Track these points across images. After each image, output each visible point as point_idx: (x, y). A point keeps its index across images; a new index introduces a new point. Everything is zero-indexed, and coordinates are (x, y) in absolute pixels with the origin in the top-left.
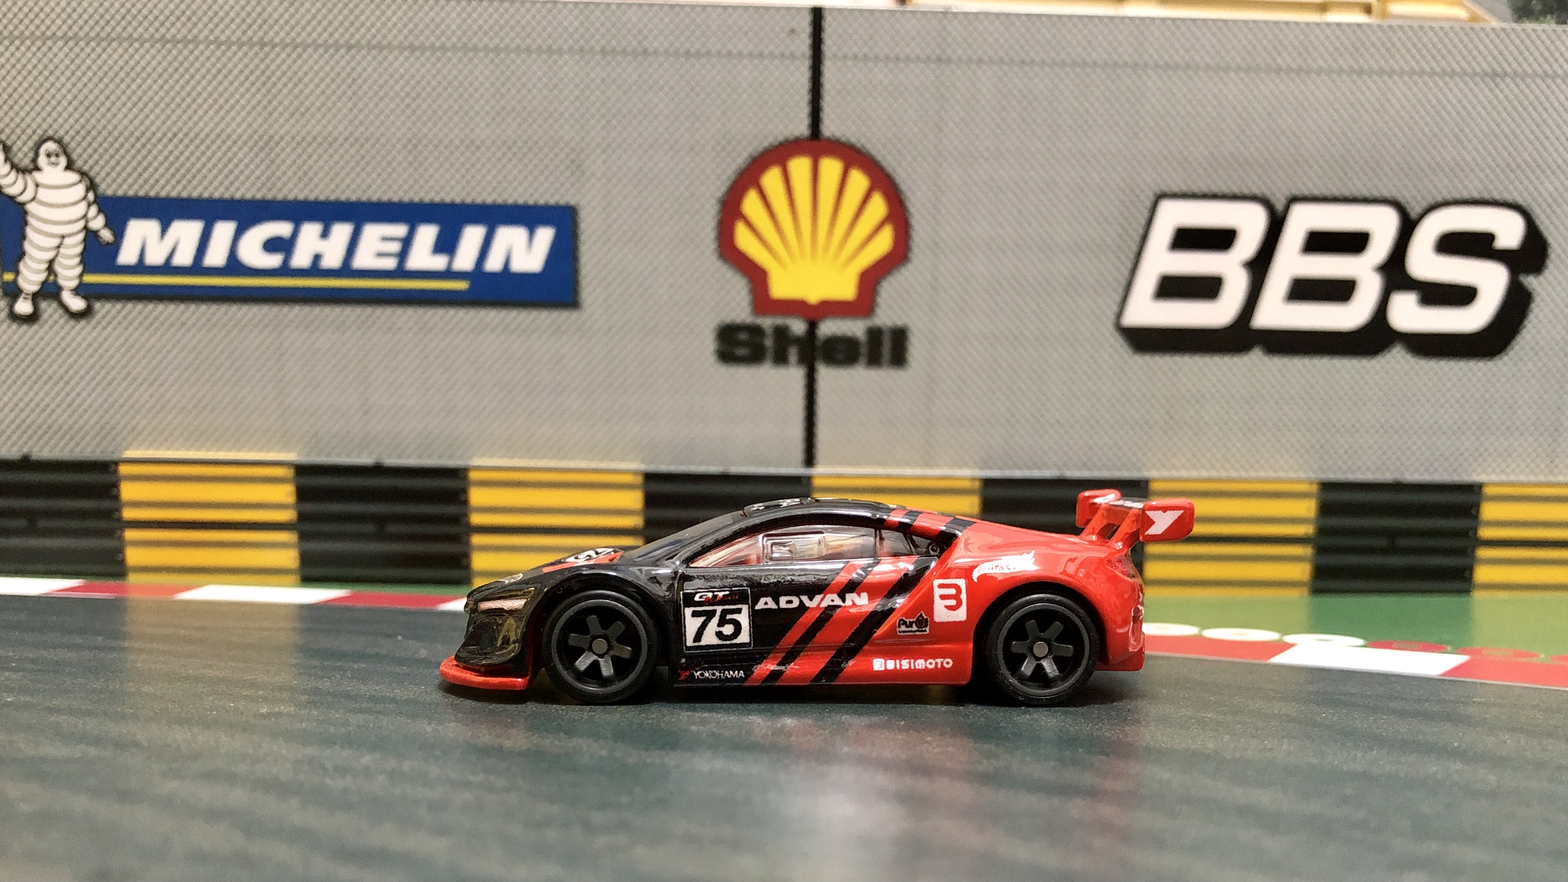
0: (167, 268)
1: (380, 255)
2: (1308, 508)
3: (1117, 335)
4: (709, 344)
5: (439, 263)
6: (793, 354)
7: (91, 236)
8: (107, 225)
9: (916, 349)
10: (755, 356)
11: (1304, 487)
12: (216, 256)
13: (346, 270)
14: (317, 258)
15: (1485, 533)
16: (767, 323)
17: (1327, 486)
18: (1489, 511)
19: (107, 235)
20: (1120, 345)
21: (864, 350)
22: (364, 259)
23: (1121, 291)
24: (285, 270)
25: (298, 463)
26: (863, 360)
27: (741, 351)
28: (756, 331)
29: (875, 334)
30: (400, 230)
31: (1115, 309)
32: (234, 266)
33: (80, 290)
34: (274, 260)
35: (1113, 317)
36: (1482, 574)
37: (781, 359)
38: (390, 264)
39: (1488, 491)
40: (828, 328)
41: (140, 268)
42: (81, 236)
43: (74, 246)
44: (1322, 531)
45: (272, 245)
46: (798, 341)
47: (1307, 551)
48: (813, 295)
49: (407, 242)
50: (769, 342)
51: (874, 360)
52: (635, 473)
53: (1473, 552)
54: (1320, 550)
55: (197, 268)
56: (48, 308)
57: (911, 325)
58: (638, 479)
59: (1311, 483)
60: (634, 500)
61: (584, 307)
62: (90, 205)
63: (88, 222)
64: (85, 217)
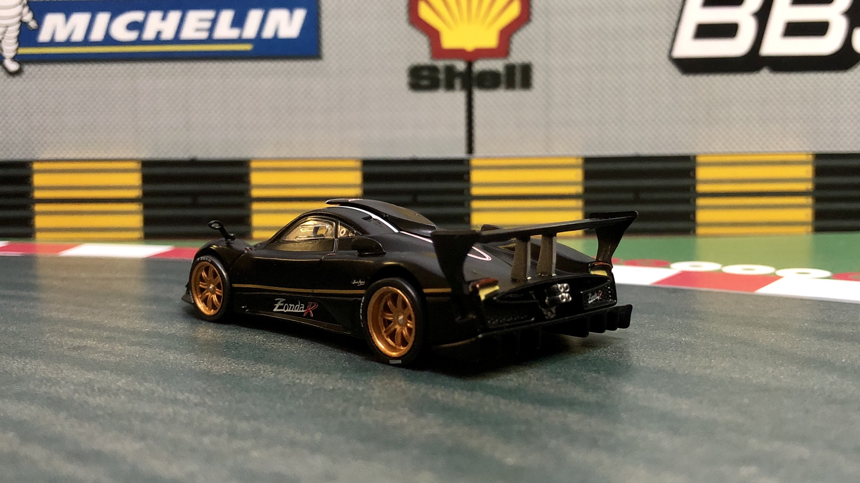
0: (68, 43)
1: (198, 30)
2: (806, 172)
3: (670, 63)
4: (404, 79)
5: (234, 33)
6: (458, 83)
7: (23, 25)
8: (34, 18)
9: (537, 77)
10: (434, 85)
11: (803, 157)
12: (97, 35)
13: (176, 40)
14: (159, 33)
16: (441, 64)
17: (819, 157)
19: (33, 24)
20: (674, 71)
21: (503, 79)
22: (187, 33)
23: (671, 34)
24: (139, 42)
25: (143, 159)
26: (503, 85)
27: (425, 83)
28: (433, 69)
29: (510, 69)
30: (210, 14)
31: (668, 46)
32: (108, 40)
33: (17, 58)
34: (132, 36)
35: (666, 52)
37: (450, 86)
38: (204, 35)
40: (480, 66)
41: (52, 43)
42: (18, 26)
43: (13, 32)
44: (818, 187)
45: (132, 26)
46: (460, 75)
47: (809, 201)
48: (470, 45)
49: (214, 21)
50: (442, 76)
51: (511, 85)
52: (356, 160)
54: (818, 200)
55: (86, 42)
57: (533, 62)
58: (358, 164)
59: (807, 155)
60: (355, 177)
61: (324, 58)
62: (24, 6)
63: (22, 17)
64: (21, 14)
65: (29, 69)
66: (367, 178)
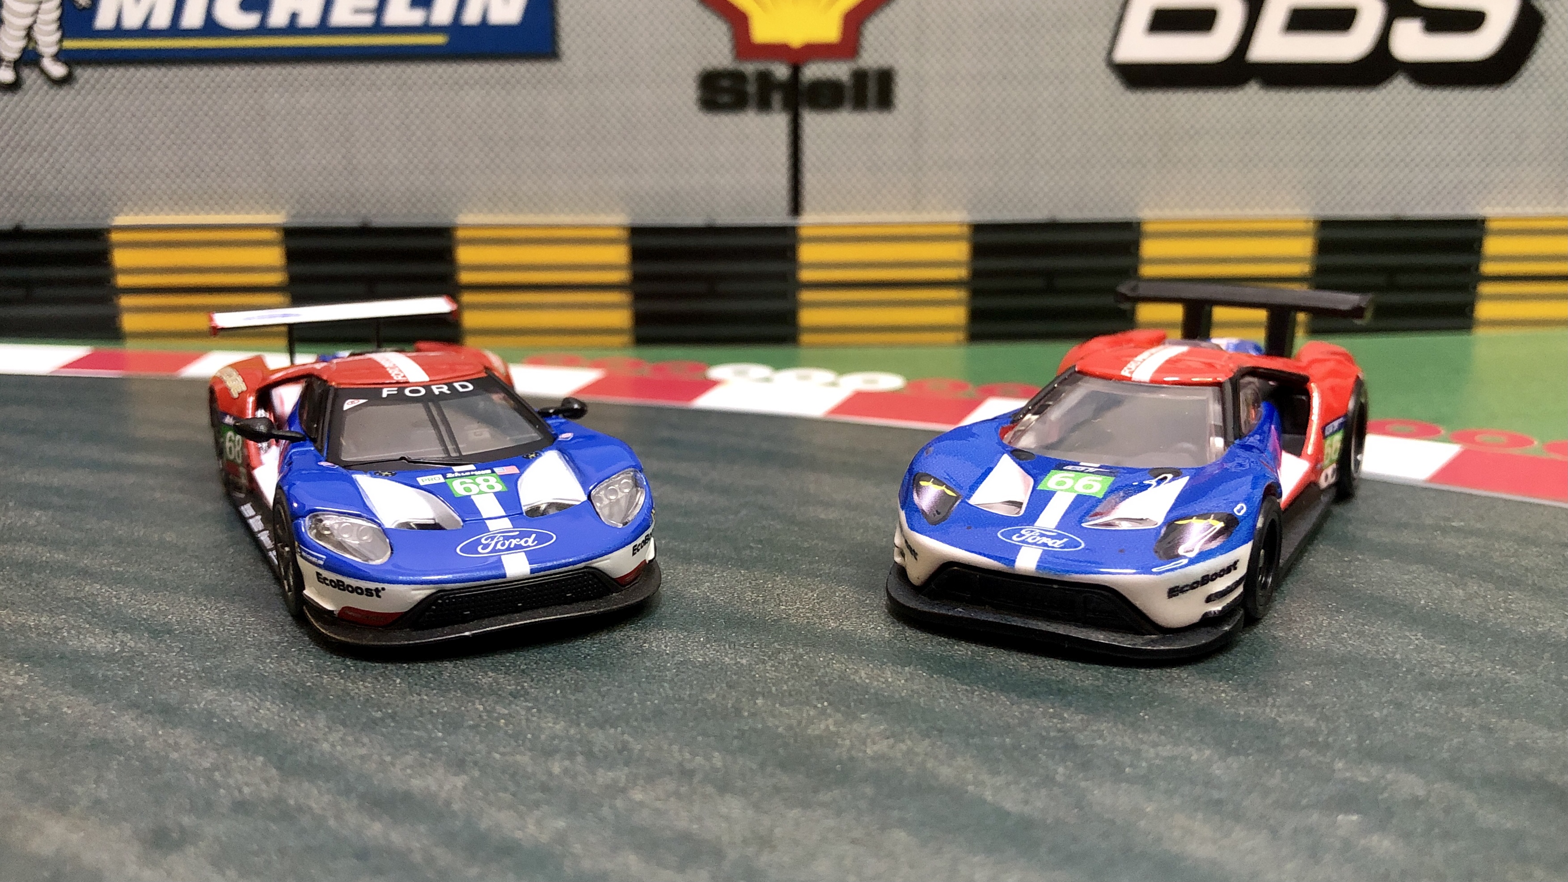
0: (144, 31)
1: (358, 11)
2: (1305, 247)
3: (1108, 71)
4: (690, 92)
5: (416, 17)
6: (777, 99)
9: (902, 91)
10: (738, 103)
11: (1301, 226)
12: (193, 17)
13: (323, 27)
14: (294, 16)
15: (1488, 268)
16: (750, 68)
17: (1325, 224)
18: (1492, 246)
20: (1113, 83)
22: (341, 16)
23: (1112, 25)
24: (262, 30)
25: (285, 225)
26: (848, 104)
27: (725, 99)
28: (738, 77)
29: (860, 77)
31: (1106, 43)
32: (211, 27)
33: (61, 56)
34: (250, 20)
35: (1104, 54)
36: (1484, 310)
37: (764, 105)
38: (367, 20)
39: (1492, 225)
40: (813, 71)
41: (118, 31)
42: (56, 2)
43: (52, 11)
44: (1319, 270)
45: (248, 4)
46: (781, 86)
48: (796, 38)
50: (752, 88)
51: (860, 103)
52: (621, 227)
53: (1475, 288)
55: (175, 30)
56: (30, 75)
57: (897, 67)
58: (623, 234)
59: (1307, 221)
60: (619, 254)
61: (564, 58)
65: (84, 74)
66: (638, 255)
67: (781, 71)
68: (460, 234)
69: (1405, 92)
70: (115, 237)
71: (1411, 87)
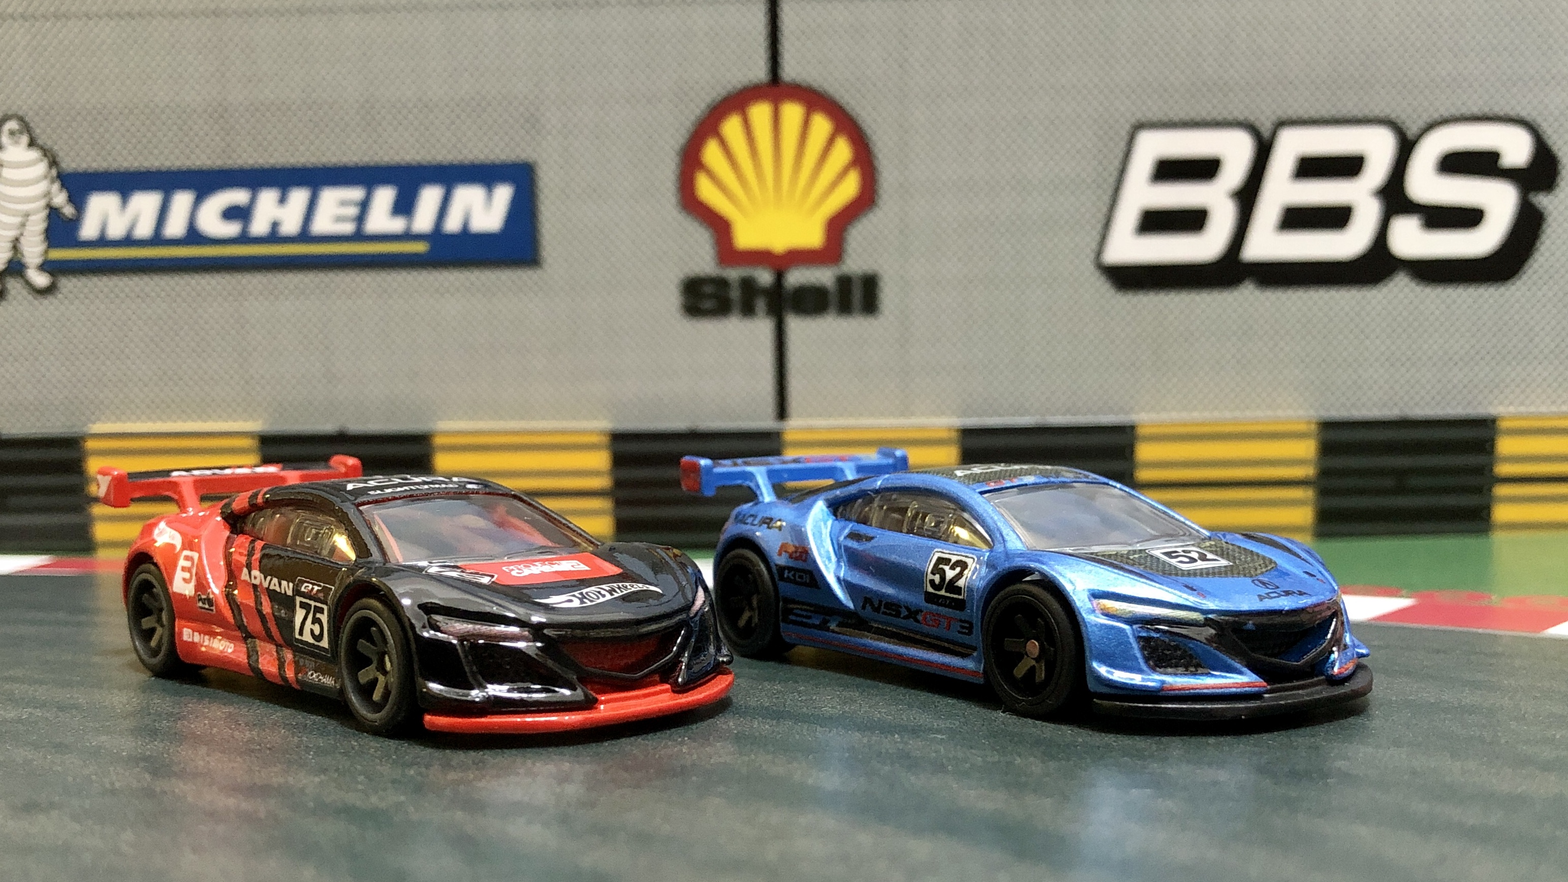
0: (128, 241)
2: (1307, 449)
3: (1097, 274)
4: (673, 299)
5: (397, 225)
6: (761, 304)
7: (53, 213)
8: (71, 199)
9: (888, 295)
10: (722, 308)
11: (1302, 427)
12: (175, 227)
13: (304, 236)
14: (275, 225)
15: (1503, 469)
16: (734, 274)
17: (1327, 426)
18: (1505, 446)
19: (68, 211)
20: (1103, 287)
22: (322, 224)
23: (1099, 227)
24: (244, 238)
25: (261, 434)
26: (832, 309)
27: (708, 304)
28: (721, 283)
29: (844, 282)
30: (356, 193)
31: (1094, 245)
32: (193, 236)
33: (47, 266)
34: (232, 229)
35: (1092, 255)
36: (1502, 513)
37: (748, 310)
38: (348, 228)
39: (1504, 425)
40: (796, 277)
41: (102, 242)
42: (44, 214)
43: (38, 224)
44: (1324, 473)
45: (231, 213)
46: (764, 292)
47: (1308, 494)
48: (779, 244)
49: (364, 206)
50: (735, 294)
51: (845, 308)
52: (602, 433)
53: (1490, 490)
54: (1323, 493)
55: (157, 239)
56: (14, 285)
57: (881, 272)
58: (605, 440)
59: (1309, 423)
60: (601, 460)
61: (546, 266)
62: (52, 182)
63: (51, 199)
64: (48, 194)
65: (68, 284)
66: (619, 461)
67: (765, 277)
68: (438, 441)
69: (1406, 290)
70: (90, 444)
71: (1413, 285)
